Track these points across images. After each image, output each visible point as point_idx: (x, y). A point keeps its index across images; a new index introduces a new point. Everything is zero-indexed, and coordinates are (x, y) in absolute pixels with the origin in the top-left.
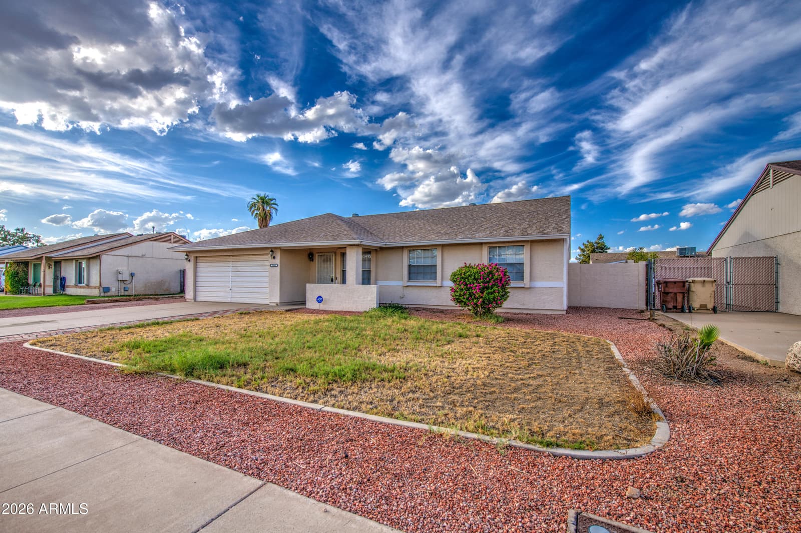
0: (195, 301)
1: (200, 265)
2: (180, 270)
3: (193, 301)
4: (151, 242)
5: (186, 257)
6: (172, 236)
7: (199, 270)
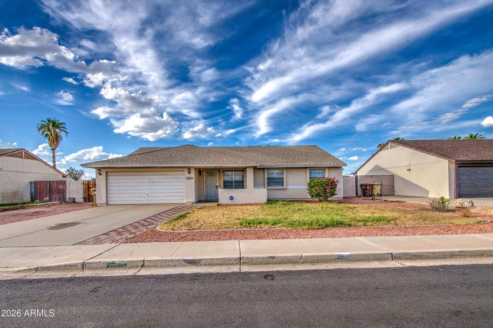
0: (107, 205)
1: (109, 178)
2: (31, 183)
3: (106, 205)
4: (7, 157)
5: (99, 172)
6: (23, 153)
7: (109, 181)
